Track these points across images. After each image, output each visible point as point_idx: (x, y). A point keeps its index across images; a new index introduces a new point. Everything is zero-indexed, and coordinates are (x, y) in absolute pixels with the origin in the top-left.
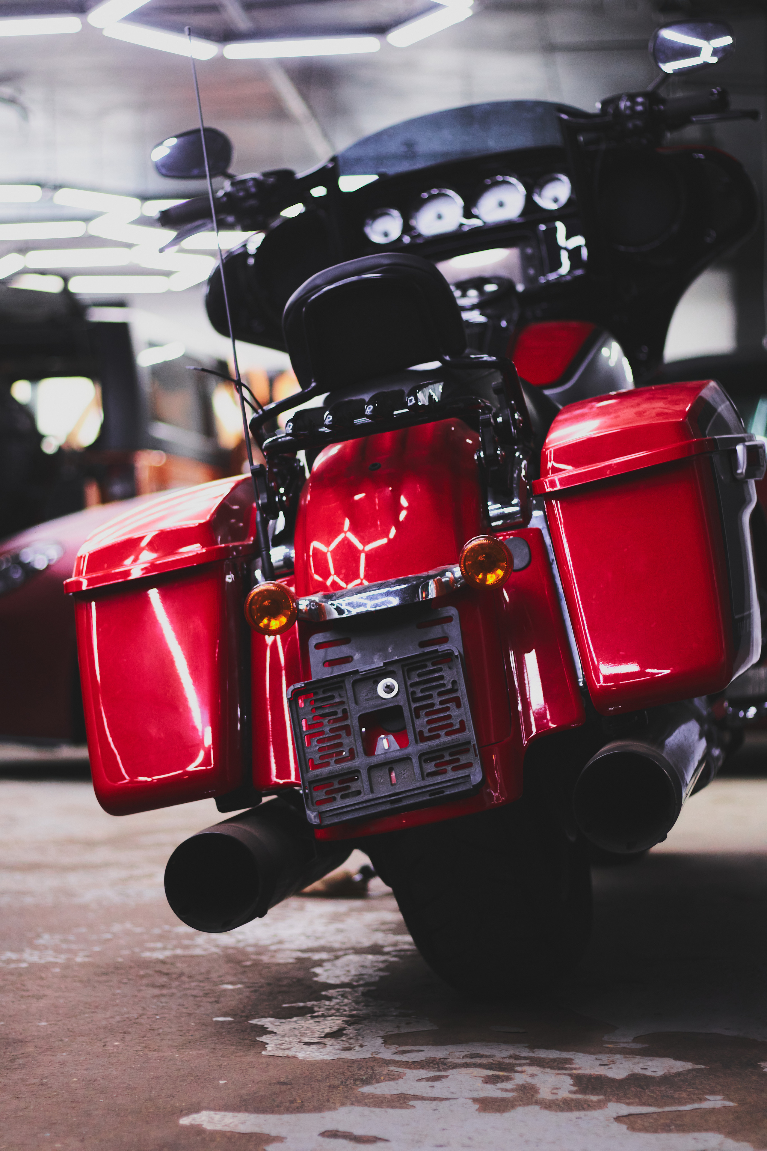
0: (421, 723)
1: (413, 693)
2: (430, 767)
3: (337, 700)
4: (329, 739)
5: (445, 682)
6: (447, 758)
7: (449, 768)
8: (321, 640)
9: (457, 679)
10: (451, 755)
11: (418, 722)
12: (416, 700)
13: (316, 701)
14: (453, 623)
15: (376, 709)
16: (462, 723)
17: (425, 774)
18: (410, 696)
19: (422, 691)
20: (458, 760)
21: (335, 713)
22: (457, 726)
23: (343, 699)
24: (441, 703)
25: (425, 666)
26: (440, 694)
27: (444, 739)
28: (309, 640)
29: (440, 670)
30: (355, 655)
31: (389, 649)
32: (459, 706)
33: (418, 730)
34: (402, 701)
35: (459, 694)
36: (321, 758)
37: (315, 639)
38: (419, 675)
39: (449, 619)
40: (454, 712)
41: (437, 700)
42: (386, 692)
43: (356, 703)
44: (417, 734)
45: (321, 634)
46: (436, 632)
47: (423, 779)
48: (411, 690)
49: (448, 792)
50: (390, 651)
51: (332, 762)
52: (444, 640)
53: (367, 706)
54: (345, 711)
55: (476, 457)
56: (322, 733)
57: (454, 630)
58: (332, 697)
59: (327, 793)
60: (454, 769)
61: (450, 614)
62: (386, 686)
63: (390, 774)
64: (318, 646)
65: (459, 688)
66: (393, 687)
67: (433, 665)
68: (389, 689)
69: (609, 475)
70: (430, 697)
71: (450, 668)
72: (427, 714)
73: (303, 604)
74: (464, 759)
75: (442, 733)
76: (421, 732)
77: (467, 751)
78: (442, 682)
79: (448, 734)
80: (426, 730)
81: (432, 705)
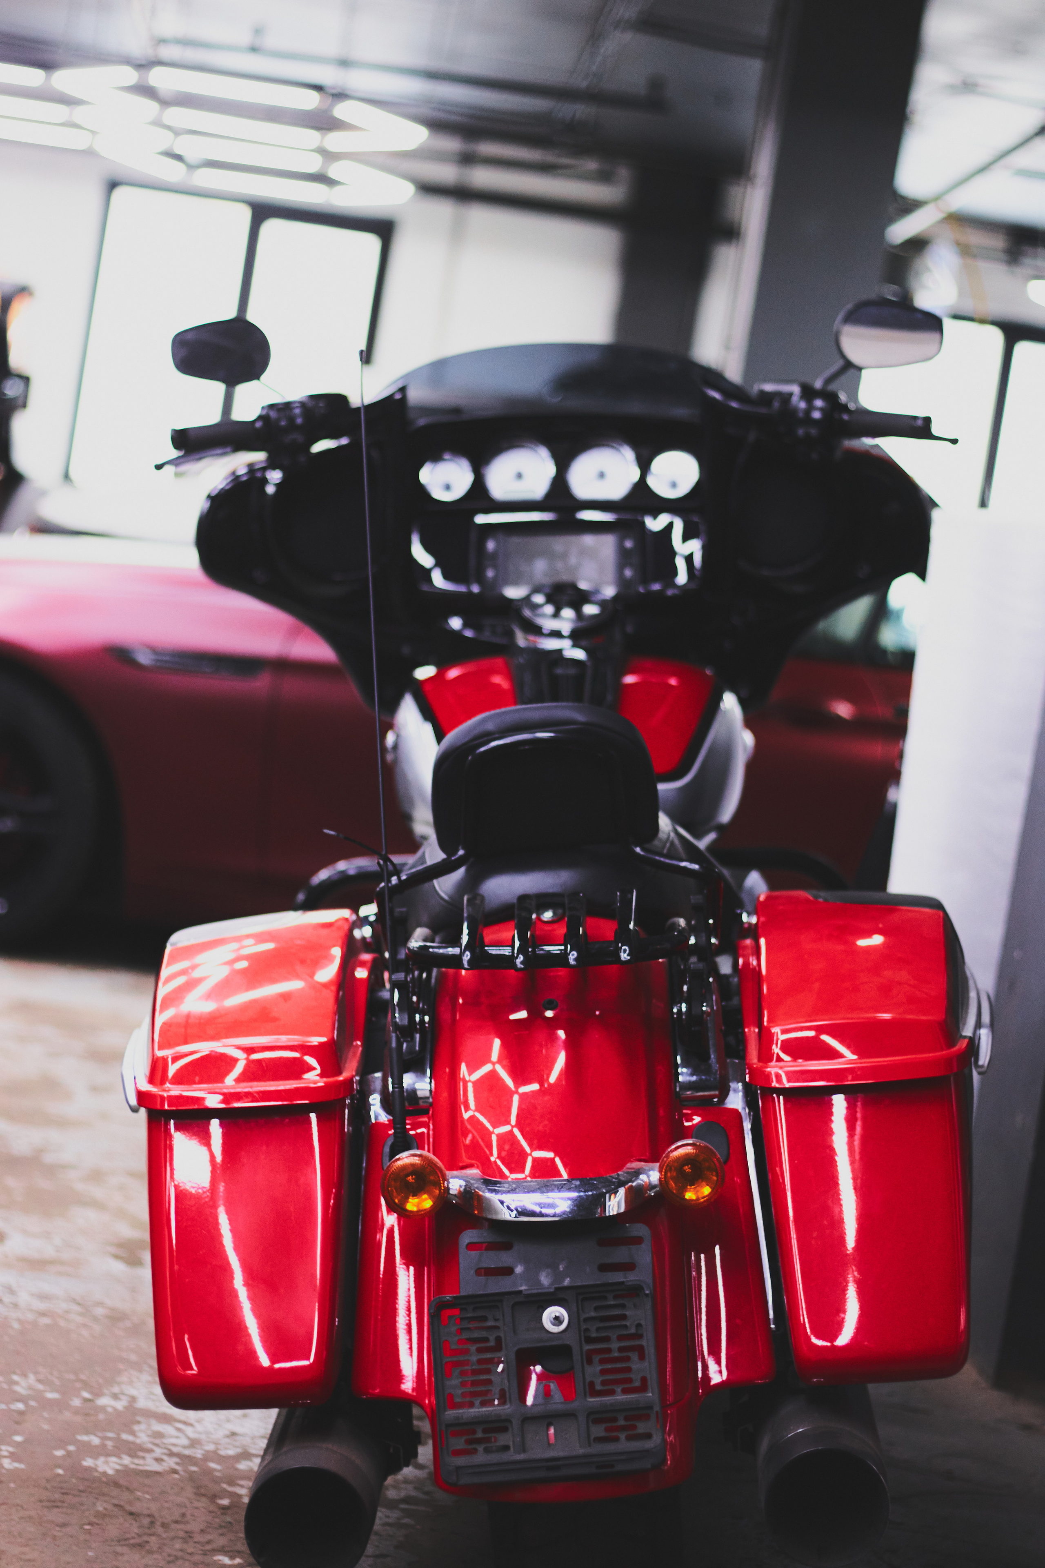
0: (593, 1371)
1: (587, 1330)
2: (598, 1431)
3: (490, 1323)
4: (475, 1372)
5: (628, 1324)
6: (622, 1422)
7: (622, 1436)
8: (475, 1240)
9: (643, 1322)
10: (626, 1419)
11: (589, 1370)
12: (589, 1340)
13: (462, 1319)
14: (643, 1246)
15: (539, 1345)
16: (644, 1380)
17: (592, 1438)
18: (582, 1333)
19: (598, 1329)
20: (634, 1427)
21: (486, 1340)
22: (637, 1384)
23: (497, 1324)
24: (621, 1349)
25: (605, 1298)
26: (620, 1338)
27: (620, 1397)
28: (461, 1236)
29: (623, 1306)
30: (517, 1266)
31: (561, 1266)
32: (642, 1357)
33: (588, 1380)
34: (572, 1341)
35: (644, 1342)
36: (464, 1395)
37: (467, 1237)
38: (596, 1309)
39: (638, 1240)
40: (636, 1364)
41: (615, 1345)
42: (554, 1325)
43: (515, 1332)
44: (587, 1384)
45: (474, 1231)
46: (620, 1254)
47: (590, 1445)
48: (585, 1327)
49: (619, 1467)
50: (561, 1269)
51: (477, 1402)
52: (630, 1267)
53: (527, 1339)
54: (498, 1340)
55: (675, 1010)
56: (466, 1363)
57: (644, 1256)
58: (485, 1319)
59: (468, 1442)
60: (629, 1438)
61: (640, 1234)
62: (554, 1316)
63: (548, 1429)
64: (471, 1247)
65: (645, 1334)
66: (562, 1318)
67: (616, 1297)
68: (557, 1320)
69: (851, 1081)
70: (607, 1339)
71: (635, 1306)
72: (602, 1361)
73: (455, 1184)
74: (642, 1427)
75: (619, 1389)
76: (592, 1384)
77: (647, 1417)
78: (624, 1323)
79: (625, 1391)
80: (598, 1382)
81: (609, 1350)
